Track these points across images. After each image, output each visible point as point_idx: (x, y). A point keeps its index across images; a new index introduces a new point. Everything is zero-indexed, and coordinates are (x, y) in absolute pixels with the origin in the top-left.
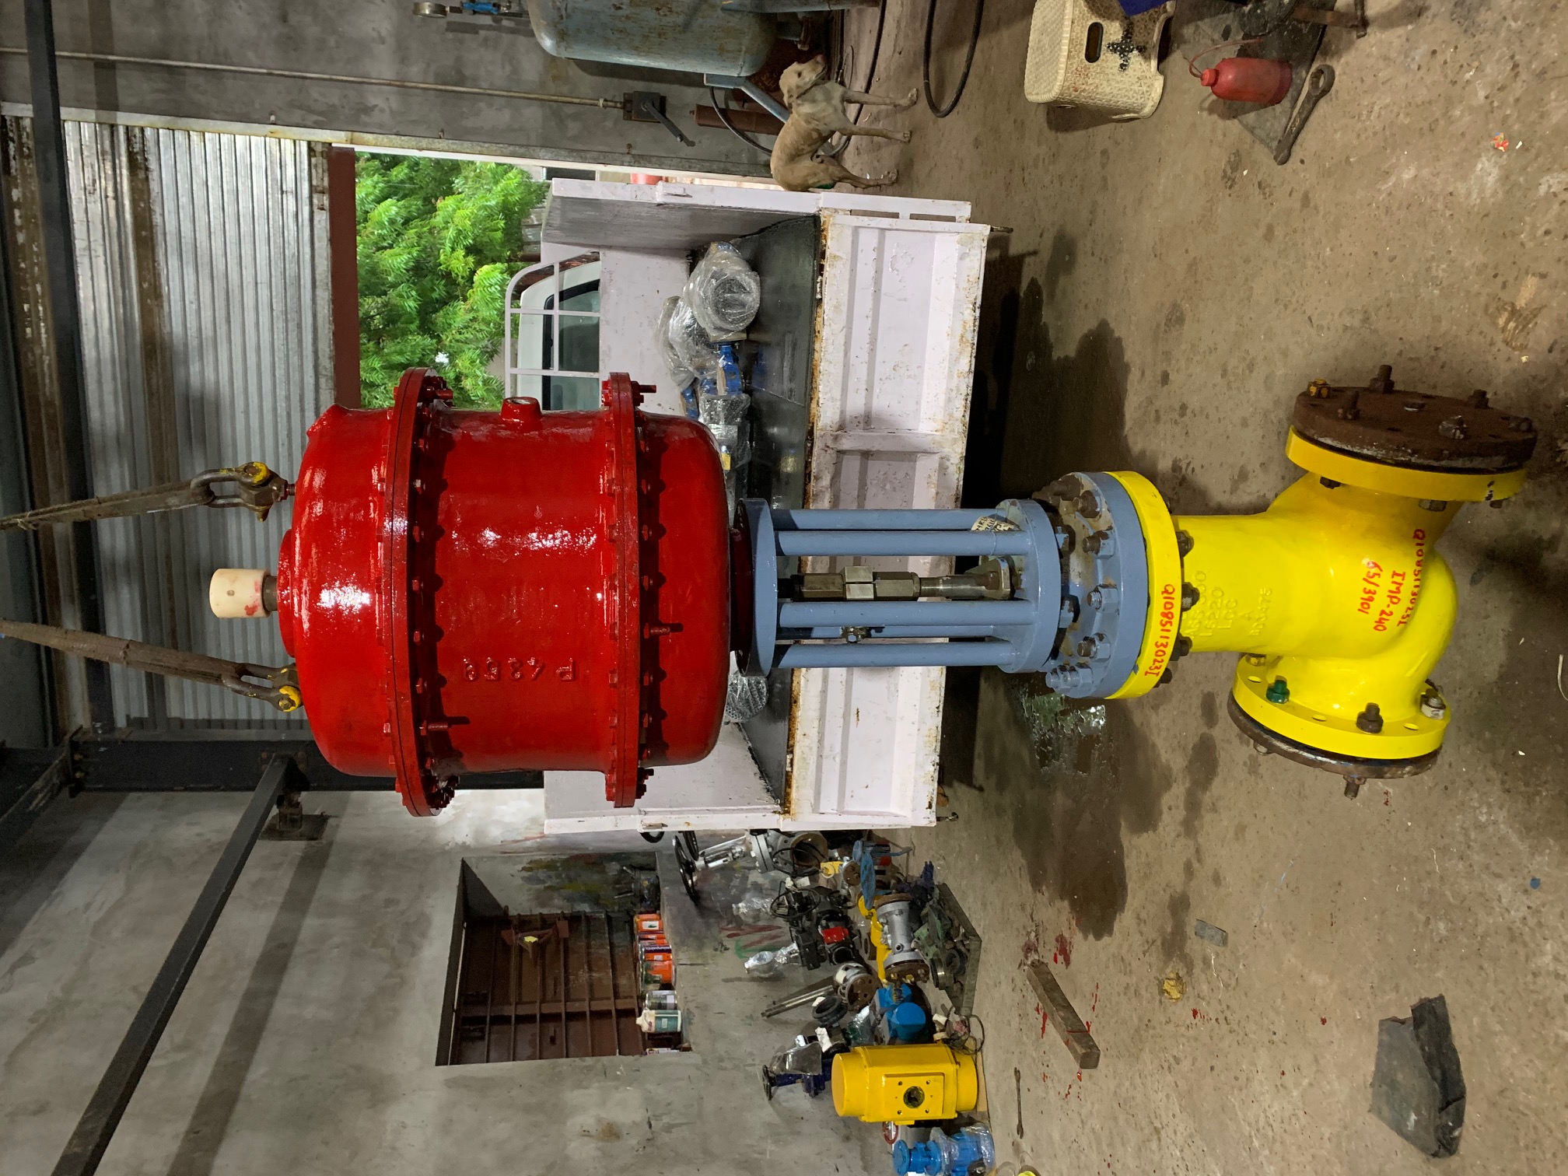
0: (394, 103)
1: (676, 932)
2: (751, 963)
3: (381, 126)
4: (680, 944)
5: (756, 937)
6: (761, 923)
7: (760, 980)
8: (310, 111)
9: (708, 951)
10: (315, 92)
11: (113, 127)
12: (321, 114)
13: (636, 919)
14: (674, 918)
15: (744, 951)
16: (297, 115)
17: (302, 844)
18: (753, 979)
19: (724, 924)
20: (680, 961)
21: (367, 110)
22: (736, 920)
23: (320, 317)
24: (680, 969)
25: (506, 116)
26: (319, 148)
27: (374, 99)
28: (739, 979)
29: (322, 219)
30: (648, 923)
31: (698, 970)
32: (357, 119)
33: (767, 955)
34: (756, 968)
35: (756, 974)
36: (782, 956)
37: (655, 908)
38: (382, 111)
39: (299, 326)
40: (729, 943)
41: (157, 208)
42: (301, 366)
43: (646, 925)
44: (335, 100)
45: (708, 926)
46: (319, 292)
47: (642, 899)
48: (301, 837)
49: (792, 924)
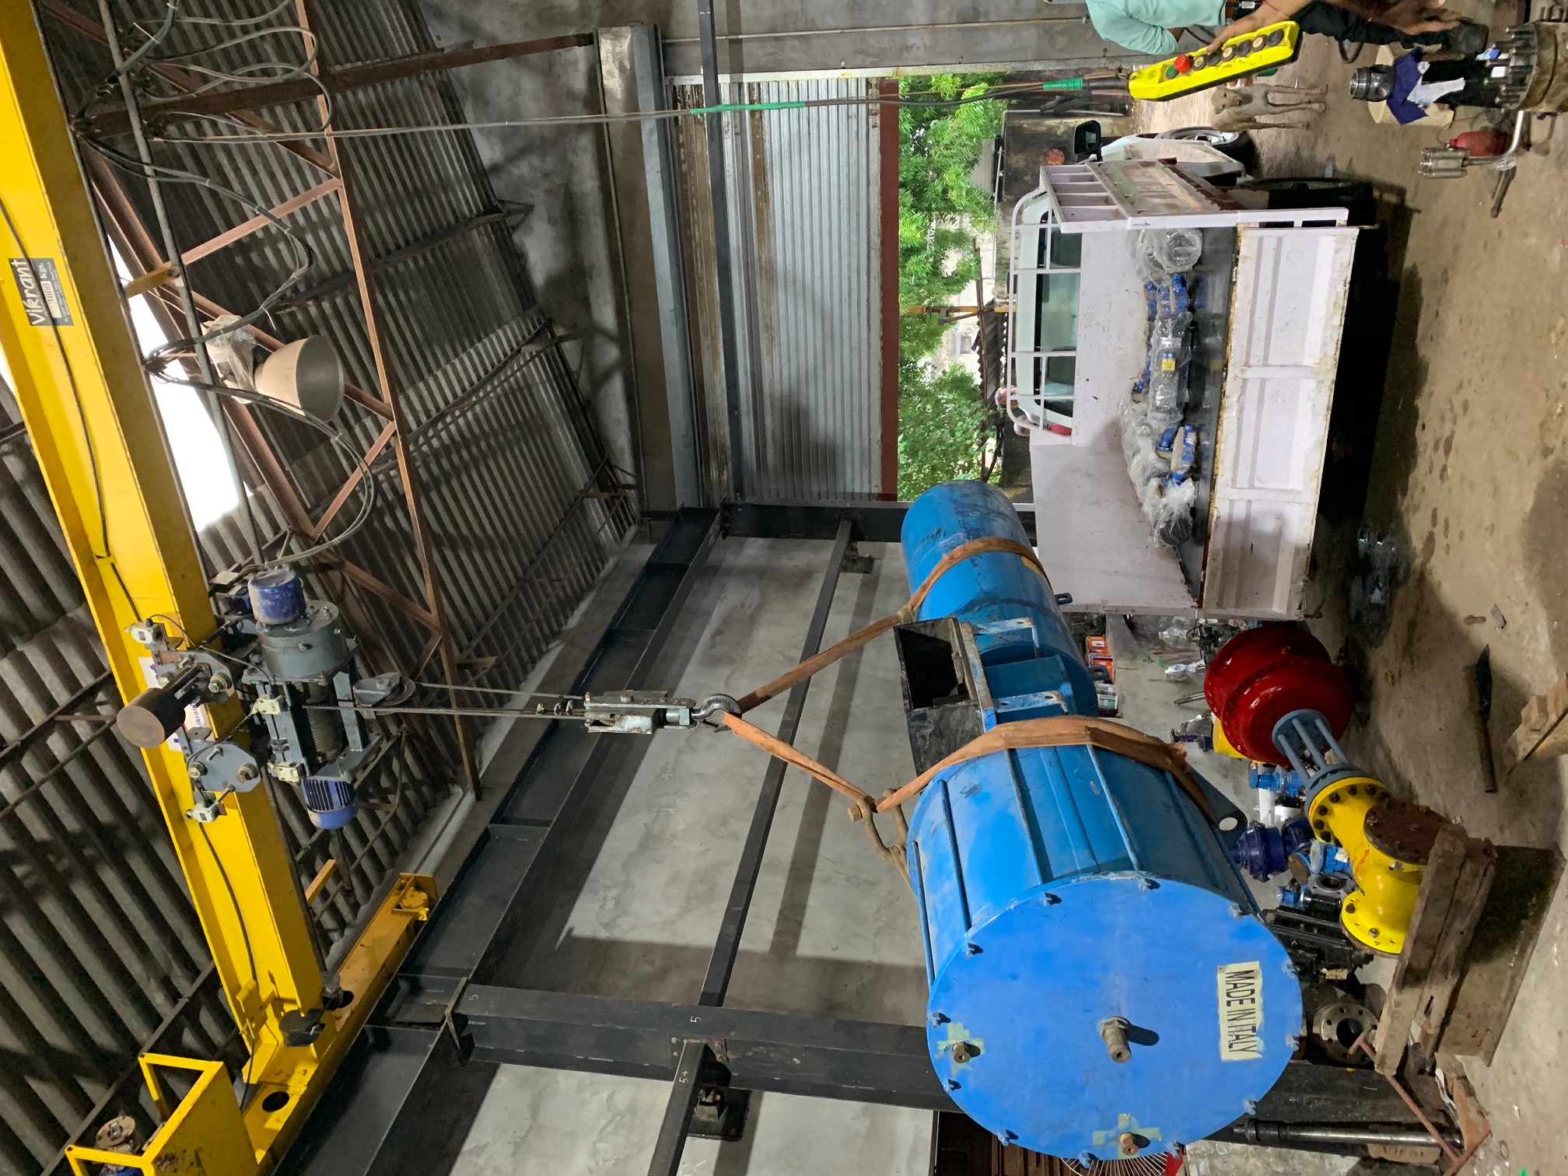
0: (927, 40)
1: (1115, 647)
2: (1170, 670)
3: (917, 59)
4: (1120, 656)
5: (1176, 655)
6: (1179, 647)
7: (1177, 682)
8: (868, 54)
9: (1139, 661)
10: (871, 41)
11: (740, 85)
12: (877, 56)
13: (1087, 639)
14: (1115, 639)
15: (1166, 663)
16: (860, 59)
17: (861, 575)
18: (1171, 682)
19: (1152, 645)
20: (1119, 668)
21: (908, 48)
22: (1162, 644)
23: (872, 206)
24: (1118, 671)
25: (1009, 40)
26: (874, 82)
27: (912, 40)
28: (1161, 680)
29: (875, 134)
30: (1095, 642)
31: (1131, 672)
32: (899, 55)
33: (1182, 667)
34: (1173, 674)
35: (1172, 678)
36: (1192, 668)
37: (1102, 633)
38: (919, 48)
39: (858, 214)
40: (1153, 657)
41: (767, 138)
42: (859, 242)
43: (1094, 643)
44: (886, 44)
45: (1140, 645)
46: (871, 187)
47: (1092, 626)
48: (858, 571)
49: (1202, 648)
